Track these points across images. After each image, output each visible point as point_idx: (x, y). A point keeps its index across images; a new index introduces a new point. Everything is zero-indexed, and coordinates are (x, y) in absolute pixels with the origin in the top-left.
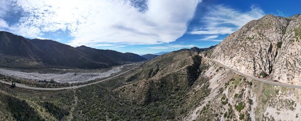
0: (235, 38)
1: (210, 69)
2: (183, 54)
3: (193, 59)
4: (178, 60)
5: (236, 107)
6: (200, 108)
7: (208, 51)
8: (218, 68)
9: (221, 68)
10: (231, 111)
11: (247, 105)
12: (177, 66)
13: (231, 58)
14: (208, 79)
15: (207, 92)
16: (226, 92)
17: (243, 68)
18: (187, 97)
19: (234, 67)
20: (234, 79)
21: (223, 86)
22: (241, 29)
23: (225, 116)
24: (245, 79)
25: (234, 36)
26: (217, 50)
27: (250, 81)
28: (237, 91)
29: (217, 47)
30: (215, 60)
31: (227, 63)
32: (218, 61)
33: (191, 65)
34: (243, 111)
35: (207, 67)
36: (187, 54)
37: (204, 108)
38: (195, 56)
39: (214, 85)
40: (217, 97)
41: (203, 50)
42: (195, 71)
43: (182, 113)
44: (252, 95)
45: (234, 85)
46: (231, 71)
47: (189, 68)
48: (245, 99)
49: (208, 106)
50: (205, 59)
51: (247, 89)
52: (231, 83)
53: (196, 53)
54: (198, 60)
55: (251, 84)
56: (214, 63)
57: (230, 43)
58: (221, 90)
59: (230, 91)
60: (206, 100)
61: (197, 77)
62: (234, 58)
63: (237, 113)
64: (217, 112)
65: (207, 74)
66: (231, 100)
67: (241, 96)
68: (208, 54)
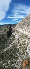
0: (25, 20)
1: (15, 32)
2: (4, 26)
3: (9, 29)
4: (3, 29)
5: (23, 44)
6: (12, 44)
7: (14, 26)
8: (18, 32)
9: (19, 32)
10: (21, 45)
11: (27, 45)
12: (3, 32)
13: (23, 28)
14: (14, 36)
15: (14, 39)
16: (20, 40)
17: (27, 33)
18: (8, 41)
19: (23, 32)
20: (23, 36)
21: (19, 38)
22: (28, 16)
23: (19, 46)
24: (27, 37)
25: (24, 19)
26: (18, 25)
27: (29, 38)
28: (24, 40)
29: (18, 24)
30: (17, 29)
31: (21, 30)
32: (18, 29)
33: (8, 31)
34: (25, 46)
35: (14, 32)
36: (6, 27)
37: (13, 44)
38: (10, 28)
39: (16, 37)
40: (17, 41)
41: (12, 25)
42: (10, 33)
43: (7, 46)
44: (29, 42)
45: (23, 38)
46: (22, 33)
47: (7, 32)
48: (26, 43)
49: (14, 43)
50: (13, 29)
51: (27, 40)
52: (22, 37)
53: (10, 26)
54: (11, 29)
55: (29, 39)
56: (16, 30)
57: (23, 22)
58: (18, 39)
59: (21, 39)
60: (14, 42)
61: (10, 35)
62: (24, 29)
63: (23, 46)
64: (17, 45)
65: (14, 34)
66: (21, 42)
67: (25, 42)
68: (14, 27)
